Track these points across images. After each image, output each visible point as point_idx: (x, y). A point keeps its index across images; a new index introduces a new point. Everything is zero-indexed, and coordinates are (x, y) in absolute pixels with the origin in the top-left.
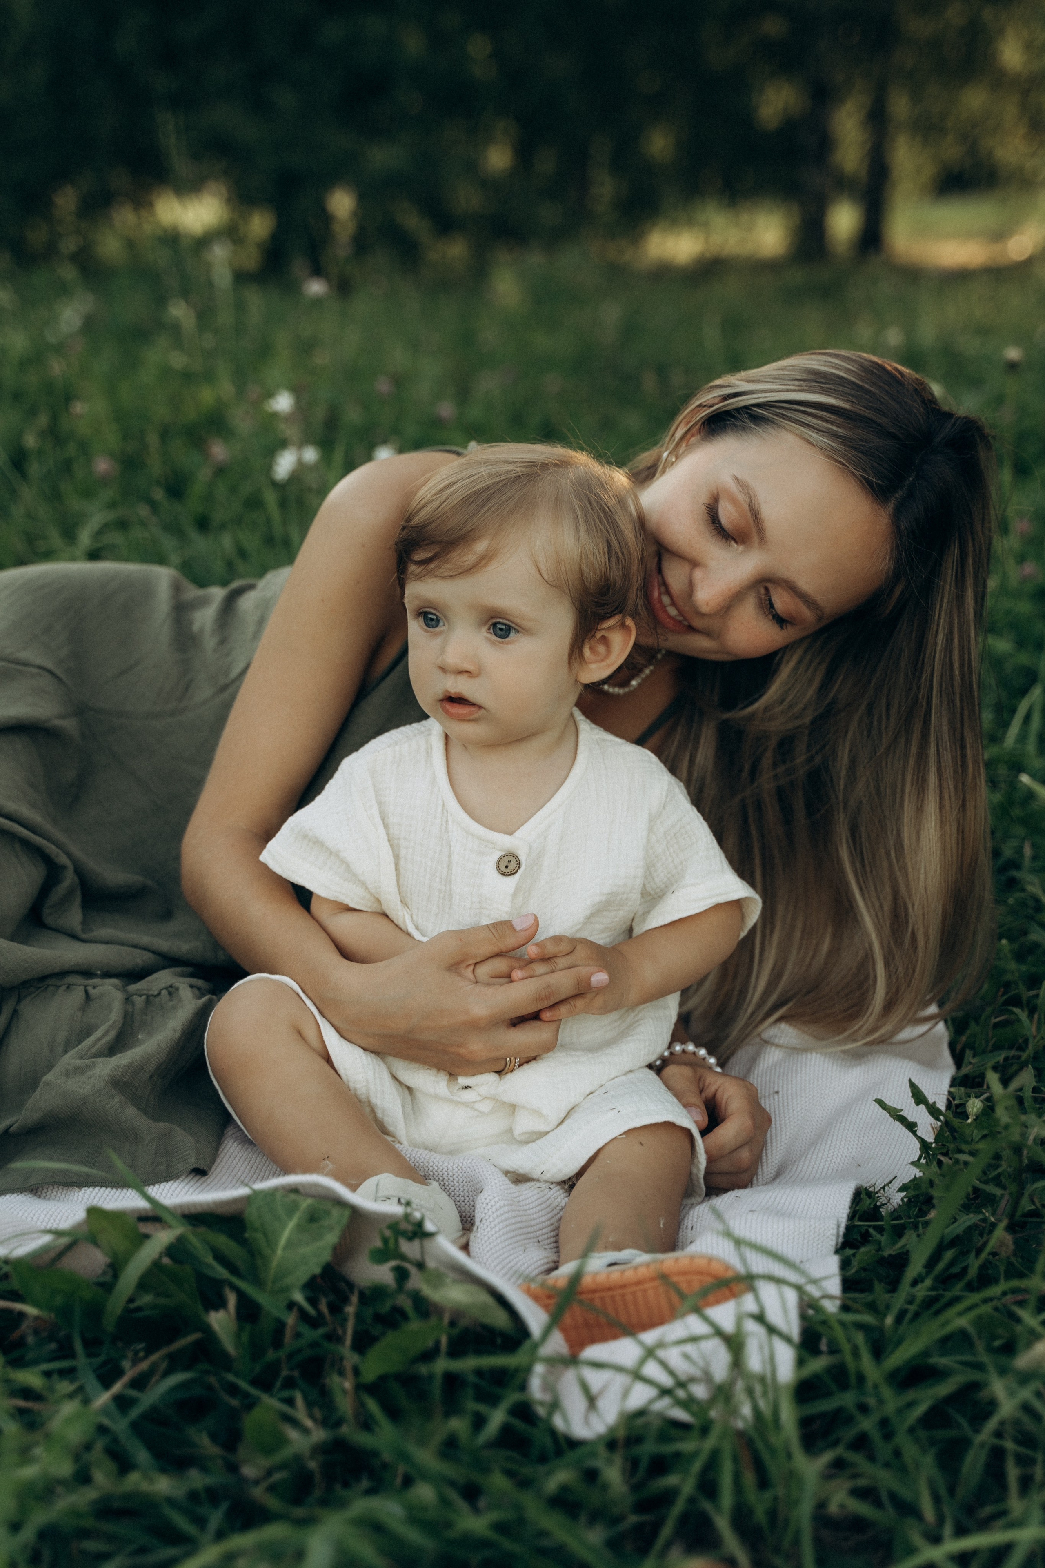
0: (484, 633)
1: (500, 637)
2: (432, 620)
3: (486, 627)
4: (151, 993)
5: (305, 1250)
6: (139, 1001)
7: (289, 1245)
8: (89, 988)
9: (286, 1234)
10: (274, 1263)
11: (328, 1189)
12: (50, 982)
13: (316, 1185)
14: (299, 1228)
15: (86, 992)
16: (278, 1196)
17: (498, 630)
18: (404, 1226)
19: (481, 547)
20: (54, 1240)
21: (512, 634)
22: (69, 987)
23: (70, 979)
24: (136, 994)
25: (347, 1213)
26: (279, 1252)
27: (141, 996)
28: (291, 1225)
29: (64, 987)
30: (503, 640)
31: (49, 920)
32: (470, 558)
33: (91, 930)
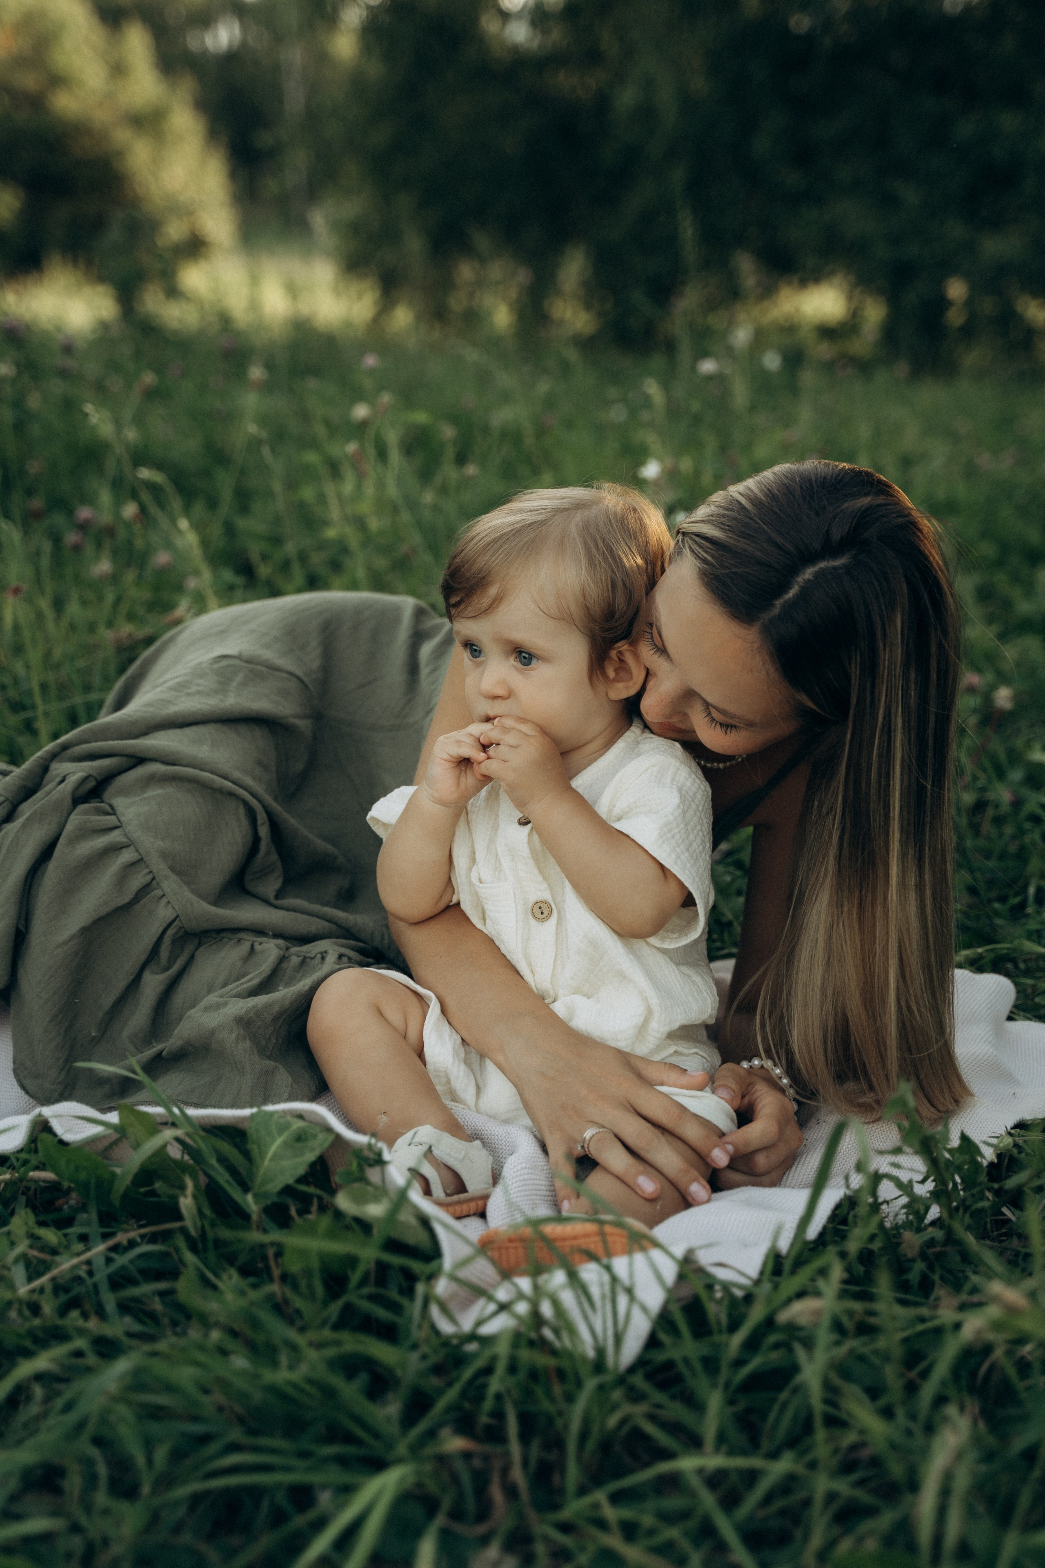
0: (512, 661)
1: (524, 665)
2: (475, 650)
3: (514, 656)
4: (308, 955)
5: (285, 1163)
6: (295, 960)
7: (275, 1157)
8: (256, 944)
9: (274, 1148)
10: (261, 1172)
11: (322, 1118)
12: (224, 934)
13: (313, 1113)
14: (285, 1144)
15: (252, 946)
16: (276, 1116)
17: (522, 658)
18: (367, 1153)
19: (493, 591)
20: (104, 1131)
21: (534, 662)
22: (239, 940)
23: (242, 935)
24: (295, 955)
25: (331, 1138)
26: (266, 1162)
27: (299, 957)
28: (279, 1141)
29: (235, 941)
30: (525, 667)
31: (250, 886)
32: (485, 601)
33: (283, 898)
